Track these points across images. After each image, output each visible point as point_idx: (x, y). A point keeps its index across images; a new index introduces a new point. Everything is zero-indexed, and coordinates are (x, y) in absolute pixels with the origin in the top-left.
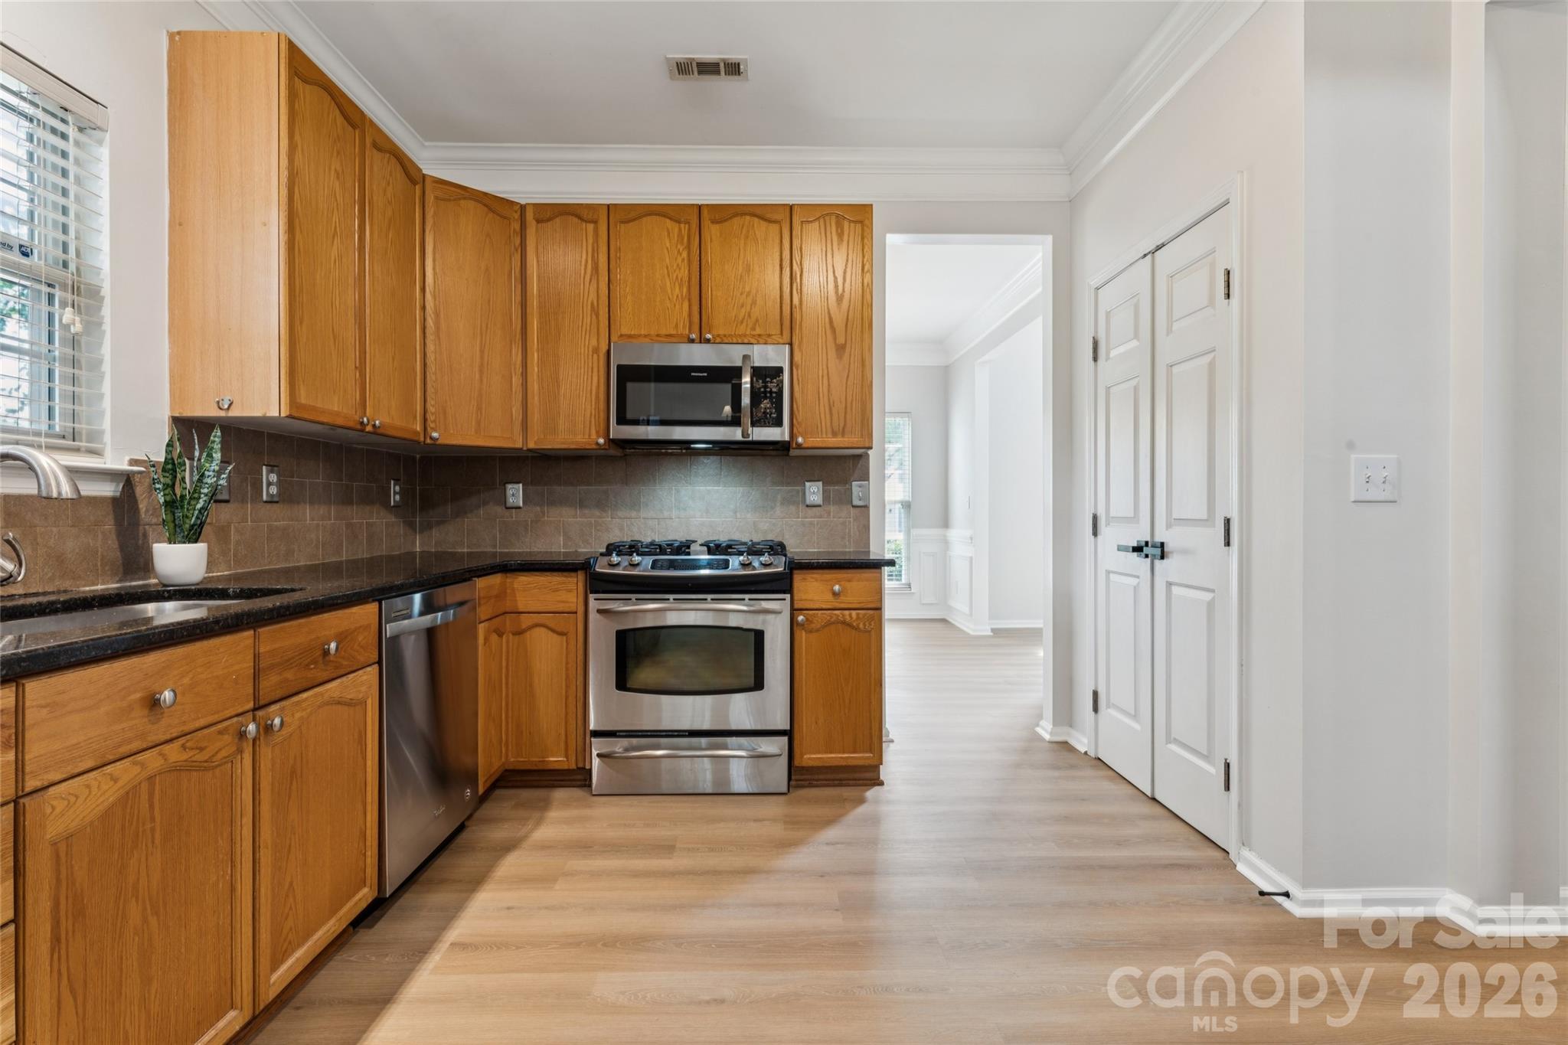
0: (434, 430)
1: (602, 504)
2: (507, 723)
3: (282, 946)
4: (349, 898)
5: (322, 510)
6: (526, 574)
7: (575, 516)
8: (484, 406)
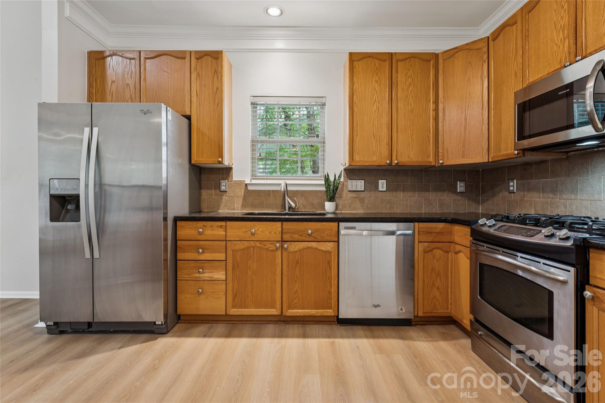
0: (441, 159)
1: (554, 191)
2: (451, 295)
3: (293, 305)
4: (323, 309)
5: (409, 194)
6: (457, 225)
7: (539, 198)
8: (466, 144)
